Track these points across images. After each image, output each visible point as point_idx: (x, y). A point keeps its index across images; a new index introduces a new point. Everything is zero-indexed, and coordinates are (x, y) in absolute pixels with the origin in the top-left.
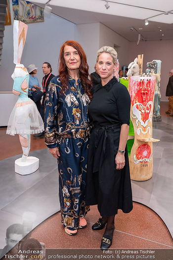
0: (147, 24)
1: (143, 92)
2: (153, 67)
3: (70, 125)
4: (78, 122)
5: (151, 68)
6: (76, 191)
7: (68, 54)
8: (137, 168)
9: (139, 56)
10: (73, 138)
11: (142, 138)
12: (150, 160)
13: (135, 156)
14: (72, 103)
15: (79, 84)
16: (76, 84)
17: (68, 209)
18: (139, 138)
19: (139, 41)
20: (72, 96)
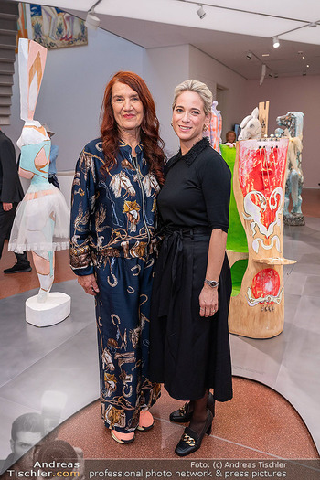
0: (276, 45)
1: (263, 170)
2: (289, 125)
3: (118, 233)
4: (133, 228)
5: (283, 126)
6: (127, 360)
7: (120, 98)
8: (254, 315)
9: (261, 104)
10: (123, 258)
11: (261, 258)
12: (279, 300)
13: (249, 292)
14: (123, 191)
15: (139, 156)
16: (134, 155)
17: (113, 395)
18: (257, 258)
19: (262, 78)
20: (124, 178)
